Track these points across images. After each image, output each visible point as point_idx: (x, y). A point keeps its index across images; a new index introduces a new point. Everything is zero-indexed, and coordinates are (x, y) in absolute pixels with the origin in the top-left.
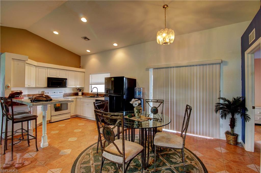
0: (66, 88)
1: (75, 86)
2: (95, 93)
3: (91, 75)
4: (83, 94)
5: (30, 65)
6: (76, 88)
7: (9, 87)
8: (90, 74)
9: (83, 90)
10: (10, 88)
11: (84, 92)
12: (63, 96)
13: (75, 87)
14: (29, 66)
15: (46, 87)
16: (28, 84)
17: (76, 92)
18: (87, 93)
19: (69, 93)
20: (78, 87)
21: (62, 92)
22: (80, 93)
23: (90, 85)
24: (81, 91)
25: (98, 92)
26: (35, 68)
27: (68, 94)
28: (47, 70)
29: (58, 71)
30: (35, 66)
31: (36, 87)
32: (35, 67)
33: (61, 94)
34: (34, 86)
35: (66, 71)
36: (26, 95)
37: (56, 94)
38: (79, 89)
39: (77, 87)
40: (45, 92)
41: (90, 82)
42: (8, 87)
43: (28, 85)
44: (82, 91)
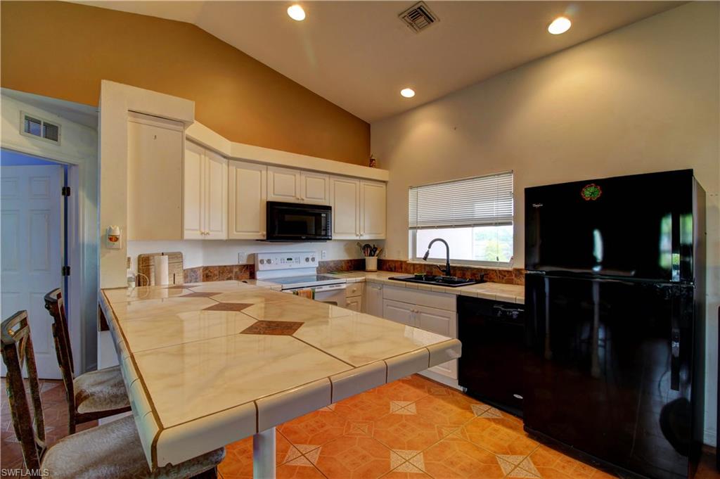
0: (328, 241)
1: (357, 235)
2: (438, 264)
3: (415, 190)
4: (383, 266)
5: (207, 152)
6: (358, 242)
7: (117, 239)
8: (411, 188)
9: (381, 251)
10: (120, 243)
11: (384, 258)
12: (315, 273)
13: (358, 238)
14: (203, 156)
15: (262, 238)
16: (200, 230)
17: (356, 258)
18: (397, 261)
19: (334, 261)
20: (366, 237)
21: (313, 259)
22: (372, 263)
23: (410, 232)
24: (375, 252)
25: (450, 258)
26: (225, 166)
27: (332, 264)
28: (264, 172)
29: (301, 178)
30: (225, 157)
31: (230, 238)
32: (225, 160)
33: (311, 264)
34: (223, 236)
35: (326, 177)
36: (199, 268)
37: (294, 265)
38: (367, 246)
39: (362, 238)
40: (260, 257)
41: (411, 219)
42: (111, 239)
43: (199, 232)
44: (377, 252)
